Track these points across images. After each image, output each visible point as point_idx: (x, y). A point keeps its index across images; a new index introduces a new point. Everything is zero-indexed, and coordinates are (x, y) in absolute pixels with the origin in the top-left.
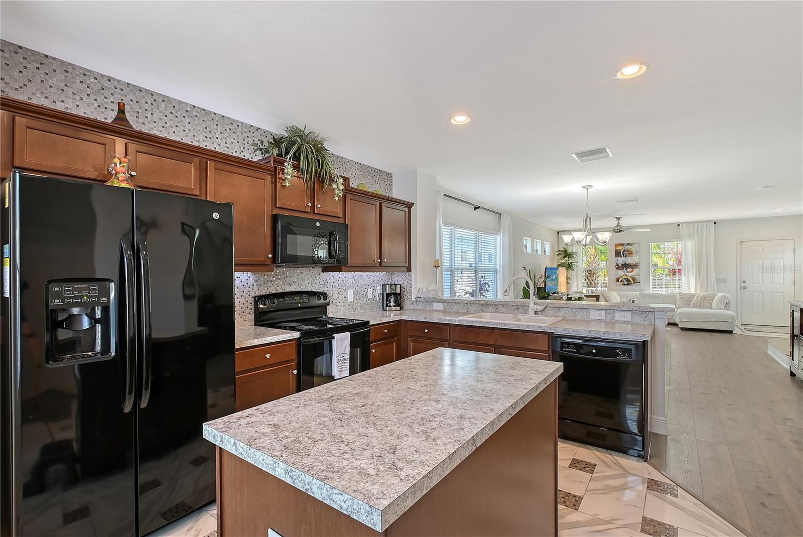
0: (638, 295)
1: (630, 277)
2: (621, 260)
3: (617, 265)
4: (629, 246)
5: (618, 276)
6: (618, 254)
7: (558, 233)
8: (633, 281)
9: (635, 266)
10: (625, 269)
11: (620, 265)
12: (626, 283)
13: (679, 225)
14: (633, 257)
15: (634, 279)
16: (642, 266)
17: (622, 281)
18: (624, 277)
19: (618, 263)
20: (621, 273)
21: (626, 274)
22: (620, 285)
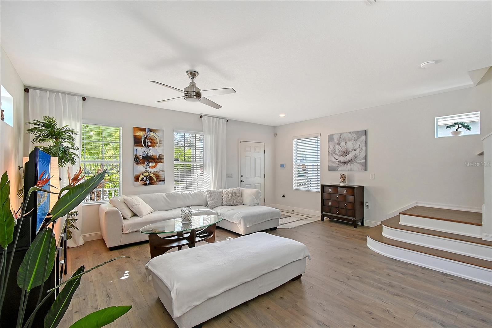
0: (165, 196)
1: (153, 173)
2: (141, 151)
3: (136, 157)
4: (152, 133)
5: (137, 173)
6: (137, 142)
7: (26, 90)
8: (157, 179)
9: (158, 159)
10: (146, 163)
11: (141, 158)
12: (148, 182)
13: (201, 117)
14: (157, 148)
15: (157, 176)
16: (165, 159)
17: (142, 180)
18: (145, 174)
19: (138, 155)
20: (141, 168)
21: (148, 169)
22: (139, 186)
